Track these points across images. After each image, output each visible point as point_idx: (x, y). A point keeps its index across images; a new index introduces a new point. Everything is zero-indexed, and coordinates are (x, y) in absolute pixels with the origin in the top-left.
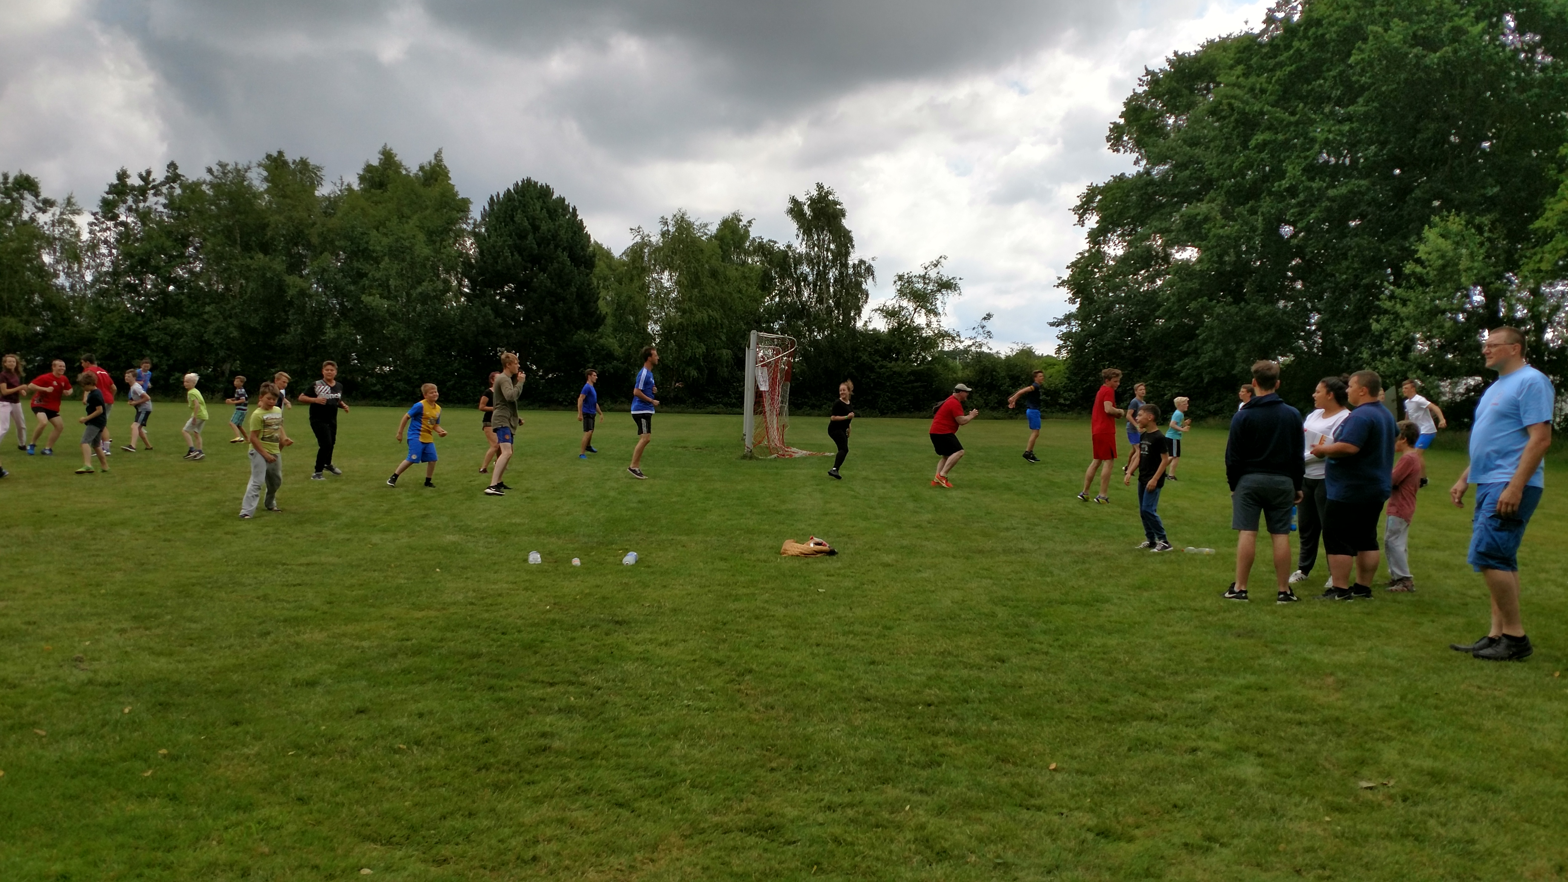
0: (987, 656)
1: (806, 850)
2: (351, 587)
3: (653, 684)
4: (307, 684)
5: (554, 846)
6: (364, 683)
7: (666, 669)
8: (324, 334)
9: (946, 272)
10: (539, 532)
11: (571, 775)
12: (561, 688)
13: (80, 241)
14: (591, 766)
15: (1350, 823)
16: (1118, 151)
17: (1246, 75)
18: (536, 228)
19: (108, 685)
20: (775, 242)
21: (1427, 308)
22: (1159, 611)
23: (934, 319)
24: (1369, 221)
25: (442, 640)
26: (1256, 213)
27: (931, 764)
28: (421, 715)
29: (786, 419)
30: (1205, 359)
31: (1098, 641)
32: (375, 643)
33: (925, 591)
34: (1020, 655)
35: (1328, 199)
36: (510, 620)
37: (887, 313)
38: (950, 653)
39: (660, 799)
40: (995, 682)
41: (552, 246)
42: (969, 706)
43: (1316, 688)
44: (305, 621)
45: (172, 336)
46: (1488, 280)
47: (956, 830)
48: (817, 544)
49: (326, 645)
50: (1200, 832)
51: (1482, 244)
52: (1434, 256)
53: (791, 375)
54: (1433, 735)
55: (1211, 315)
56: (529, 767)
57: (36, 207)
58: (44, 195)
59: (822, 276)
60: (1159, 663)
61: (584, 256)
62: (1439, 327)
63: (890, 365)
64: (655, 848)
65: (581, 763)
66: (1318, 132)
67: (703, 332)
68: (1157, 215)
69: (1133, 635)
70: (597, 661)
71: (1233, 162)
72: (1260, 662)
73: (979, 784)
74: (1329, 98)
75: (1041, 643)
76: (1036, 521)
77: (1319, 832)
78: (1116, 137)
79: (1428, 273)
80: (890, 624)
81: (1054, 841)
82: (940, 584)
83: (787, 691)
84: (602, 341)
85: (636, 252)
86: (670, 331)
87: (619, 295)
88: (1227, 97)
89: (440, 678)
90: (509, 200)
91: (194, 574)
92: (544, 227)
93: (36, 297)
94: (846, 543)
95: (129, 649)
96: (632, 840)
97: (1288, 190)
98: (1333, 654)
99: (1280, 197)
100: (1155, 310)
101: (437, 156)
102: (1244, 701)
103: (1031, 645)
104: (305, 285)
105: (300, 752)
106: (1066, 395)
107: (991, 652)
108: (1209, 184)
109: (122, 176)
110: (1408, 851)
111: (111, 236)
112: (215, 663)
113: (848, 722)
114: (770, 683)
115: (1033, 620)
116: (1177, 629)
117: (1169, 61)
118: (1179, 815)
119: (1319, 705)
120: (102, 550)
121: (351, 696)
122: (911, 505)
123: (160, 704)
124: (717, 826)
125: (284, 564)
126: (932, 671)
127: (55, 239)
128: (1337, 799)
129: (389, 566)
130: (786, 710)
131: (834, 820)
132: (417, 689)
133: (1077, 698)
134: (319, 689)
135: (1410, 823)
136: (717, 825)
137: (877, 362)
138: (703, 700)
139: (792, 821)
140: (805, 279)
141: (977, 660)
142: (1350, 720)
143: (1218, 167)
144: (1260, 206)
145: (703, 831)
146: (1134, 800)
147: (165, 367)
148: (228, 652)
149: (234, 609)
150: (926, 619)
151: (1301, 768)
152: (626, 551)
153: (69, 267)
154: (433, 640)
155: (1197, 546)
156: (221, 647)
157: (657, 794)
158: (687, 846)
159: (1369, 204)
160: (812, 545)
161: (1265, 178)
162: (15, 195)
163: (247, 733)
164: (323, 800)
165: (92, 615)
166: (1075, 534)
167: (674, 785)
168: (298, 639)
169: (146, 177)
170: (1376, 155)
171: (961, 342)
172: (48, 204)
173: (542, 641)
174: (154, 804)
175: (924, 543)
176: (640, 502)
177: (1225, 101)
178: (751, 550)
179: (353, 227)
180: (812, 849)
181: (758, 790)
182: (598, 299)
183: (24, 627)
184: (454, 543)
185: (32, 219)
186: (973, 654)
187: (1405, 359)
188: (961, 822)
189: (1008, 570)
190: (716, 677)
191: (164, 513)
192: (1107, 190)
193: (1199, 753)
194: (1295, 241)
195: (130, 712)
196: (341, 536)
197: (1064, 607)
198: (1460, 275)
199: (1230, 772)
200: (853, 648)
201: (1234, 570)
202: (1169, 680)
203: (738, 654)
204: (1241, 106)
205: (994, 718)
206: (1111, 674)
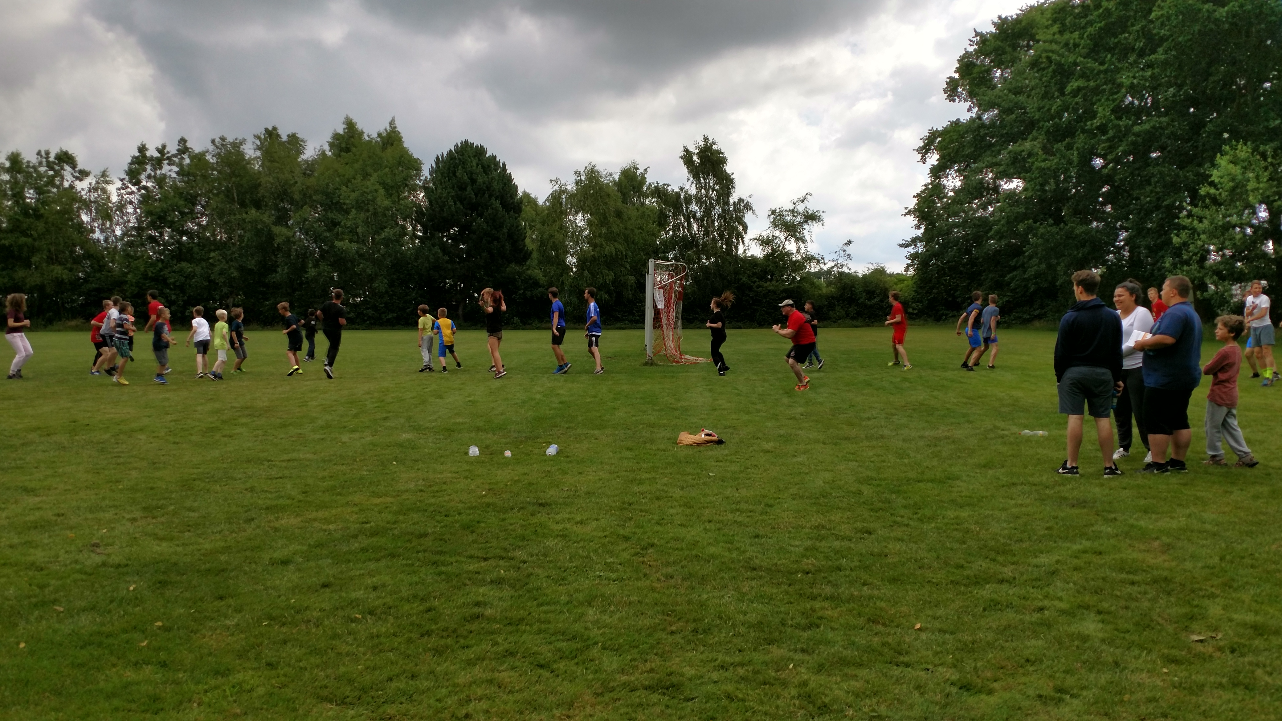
0: (855, 529)
1: (703, 707)
2: (323, 478)
3: (570, 558)
4: (282, 562)
5: (484, 705)
6: (330, 561)
7: (581, 544)
8: (307, 272)
9: (812, 206)
10: (479, 429)
11: (500, 640)
12: (493, 562)
13: (110, 202)
14: (517, 631)
15: (1184, 674)
16: (954, 101)
17: (1061, 32)
18: (473, 181)
19: (119, 566)
20: (668, 185)
21: (1220, 223)
22: (1003, 486)
23: (802, 245)
24: (1169, 152)
25: (395, 522)
26: (1072, 149)
27: (810, 626)
28: (375, 588)
29: (680, 332)
30: (1031, 272)
31: (951, 514)
32: (340, 527)
33: (800, 473)
34: (884, 527)
35: (1134, 134)
36: (452, 504)
37: (763, 241)
38: (823, 527)
39: (576, 660)
40: (864, 551)
41: (487, 196)
42: (842, 573)
43: (1144, 551)
44: (282, 509)
45: (186, 277)
46: (1272, 199)
47: (835, 686)
48: (707, 435)
49: (299, 528)
50: (1051, 684)
51: (1266, 168)
52: (1225, 180)
53: (683, 296)
54: (1252, 592)
55: (1035, 235)
56: (465, 633)
57: (74, 176)
58: (80, 167)
59: (707, 212)
60: (1006, 531)
61: (513, 203)
62: (1230, 240)
63: (765, 285)
64: (571, 705)
65: (509, 628)
66: (1125, 79)
67: (611, 262)
68: (989, 153)
69: (982, 507)
70: (523, 538)
71: (1052, 105)
72: (1094, 529)
73: (853, 643)
74: (1133, 49)
75: (902, 517)
76: (893, 411)
77: (1159, 683)
78: (952, 90)
79: (1220, 194)
80: (771, 502)
81: (922, 694)
82: (813, 467)
83: (684, 563)
84: (529, 272)
85: (555, 198)
86: (584, 263)
87: (542, 233)
88: (1046, 51)
89: (392, 556)
90: (451, 159)
91: (195, 471)
92: (480, 180)
93: (78, 249)
94: (732, 434)
95: (137, 535)
96: (551, 698)
97: (1098, 128)
98: (1156, 520)
99: (1091, 134)
100: (988, 232)
101: (392, 123)
102: (1082, 564)
103: (893, 518)
104: (290, 234)
105: (272, 623)
106: (914, 305)
107: (859, 525)
108: (1032, 125)
109: (142, 149)
110: (1240, 698)
111: (135, 198)
112: (207, 546)
113: (737, 589)
114: (669, 555)
115: (894, 496)
116: (1020, 502)
117: (994, 24)
118: (1031, 669)
119: (1149, 566)
120: (123, 452)
121: (318, 573)
122: (786, 400)
123: (160, 583)
124: (625, 685)
125: (269, 461)
126: (809, 543)
127: (91, 202)
128: (1174, 652)
129: (355, 460)
130: (684, 579)
131: (726, 678)
132: (372, 566)
133: (935, 564)
134: (291, 567)
135: (1239, 672)
136: (625, 683)
137: (755, 282)
138: (612, 571)
139: (690, 680)
140: (694, 217)
141: (848, 533)
142: (1177, 579)
143: (1039, 111)
144: (1075, 143)
145: (612, 690)
146: (991, 655)
147: (181, 303)
148: (218, 536)
149: (226, 500)
150: (802, 497)
151: (1137, 624)
152: (550, 443)
153: (103, 224)
154: (388, 523)
155: (1032, 429)
156: (213, 532)
157: (573, 656)
158: (599, 703)
159: (1169, 138)
160: (703, 436)
161: (1080, 119)
162: (57, 168)
163: (230, 606)
164: (289, 665)
165: (110, 507)
166: (927, 422)
167: (588, 647)
168: (277, 524)
169: (161, 151)
170: (1174, 95)
171: (825, 264)
172: (84, 174)
173: (478, 522)
174: (148, 670)
175: (800, 432)
176: (561, 403)
177: (1044, 55)
178: (652, 441)
179: (327, 184)
180: (708, 705)
181: (660, 651)
182: (525, 237)
183: (54, 518)
184: (408, 440)
185: (72, 187)
186: (843, 527)
187: (1202, 267)
188: (839, 679)
189: (871, 454)
190: (623, 550)
191: (175, 421)
192: (944, 133)
193: (1046, 612)
194: (1105, 171)
195: (134, 590)
196: (317, 436)
197: (920, 484)
198: (1248, 195)
199: (1074, 628)
200: (740, 524)
201: (1065, 449)
202: (1015, 547)
203: (642, 530)
204: (1058, 58)
205: (864, 584)
206: (964, 543)
